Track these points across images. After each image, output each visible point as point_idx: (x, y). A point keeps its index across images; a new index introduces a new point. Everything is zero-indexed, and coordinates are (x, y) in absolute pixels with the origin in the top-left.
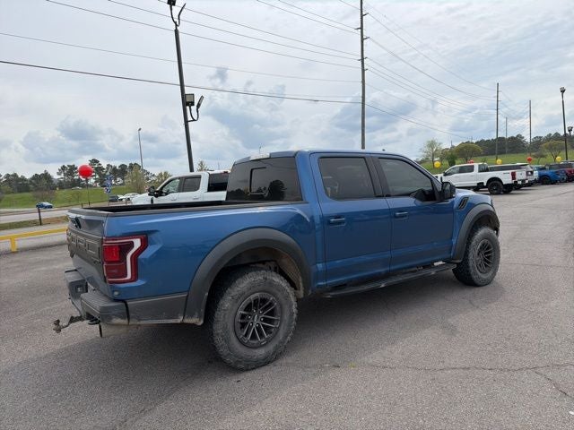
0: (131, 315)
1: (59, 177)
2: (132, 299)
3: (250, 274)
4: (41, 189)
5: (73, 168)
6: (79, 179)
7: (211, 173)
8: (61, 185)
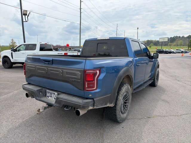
0: (95, 105)
2: (96, 98)
7: (41, 43)
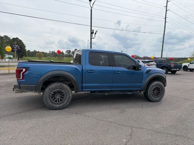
0: (21, 88)
1: (66, 53)
2: (22, 84)
3: (56, 83)
4: (61, 57)
5: (70, 51)
6: (71, 55)
8: (66, 56)
